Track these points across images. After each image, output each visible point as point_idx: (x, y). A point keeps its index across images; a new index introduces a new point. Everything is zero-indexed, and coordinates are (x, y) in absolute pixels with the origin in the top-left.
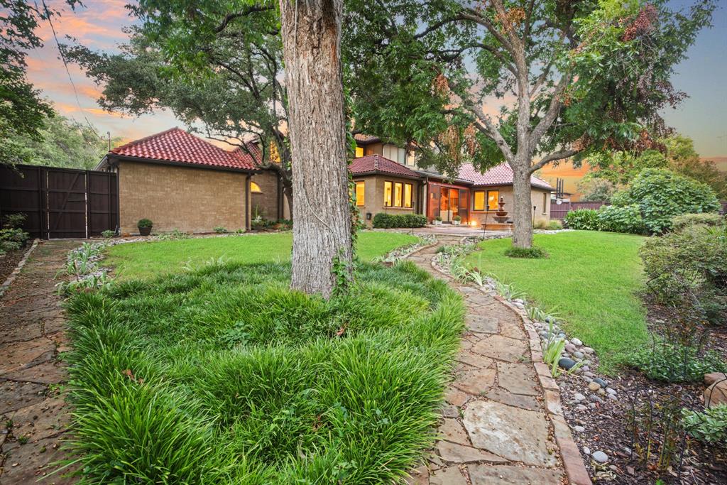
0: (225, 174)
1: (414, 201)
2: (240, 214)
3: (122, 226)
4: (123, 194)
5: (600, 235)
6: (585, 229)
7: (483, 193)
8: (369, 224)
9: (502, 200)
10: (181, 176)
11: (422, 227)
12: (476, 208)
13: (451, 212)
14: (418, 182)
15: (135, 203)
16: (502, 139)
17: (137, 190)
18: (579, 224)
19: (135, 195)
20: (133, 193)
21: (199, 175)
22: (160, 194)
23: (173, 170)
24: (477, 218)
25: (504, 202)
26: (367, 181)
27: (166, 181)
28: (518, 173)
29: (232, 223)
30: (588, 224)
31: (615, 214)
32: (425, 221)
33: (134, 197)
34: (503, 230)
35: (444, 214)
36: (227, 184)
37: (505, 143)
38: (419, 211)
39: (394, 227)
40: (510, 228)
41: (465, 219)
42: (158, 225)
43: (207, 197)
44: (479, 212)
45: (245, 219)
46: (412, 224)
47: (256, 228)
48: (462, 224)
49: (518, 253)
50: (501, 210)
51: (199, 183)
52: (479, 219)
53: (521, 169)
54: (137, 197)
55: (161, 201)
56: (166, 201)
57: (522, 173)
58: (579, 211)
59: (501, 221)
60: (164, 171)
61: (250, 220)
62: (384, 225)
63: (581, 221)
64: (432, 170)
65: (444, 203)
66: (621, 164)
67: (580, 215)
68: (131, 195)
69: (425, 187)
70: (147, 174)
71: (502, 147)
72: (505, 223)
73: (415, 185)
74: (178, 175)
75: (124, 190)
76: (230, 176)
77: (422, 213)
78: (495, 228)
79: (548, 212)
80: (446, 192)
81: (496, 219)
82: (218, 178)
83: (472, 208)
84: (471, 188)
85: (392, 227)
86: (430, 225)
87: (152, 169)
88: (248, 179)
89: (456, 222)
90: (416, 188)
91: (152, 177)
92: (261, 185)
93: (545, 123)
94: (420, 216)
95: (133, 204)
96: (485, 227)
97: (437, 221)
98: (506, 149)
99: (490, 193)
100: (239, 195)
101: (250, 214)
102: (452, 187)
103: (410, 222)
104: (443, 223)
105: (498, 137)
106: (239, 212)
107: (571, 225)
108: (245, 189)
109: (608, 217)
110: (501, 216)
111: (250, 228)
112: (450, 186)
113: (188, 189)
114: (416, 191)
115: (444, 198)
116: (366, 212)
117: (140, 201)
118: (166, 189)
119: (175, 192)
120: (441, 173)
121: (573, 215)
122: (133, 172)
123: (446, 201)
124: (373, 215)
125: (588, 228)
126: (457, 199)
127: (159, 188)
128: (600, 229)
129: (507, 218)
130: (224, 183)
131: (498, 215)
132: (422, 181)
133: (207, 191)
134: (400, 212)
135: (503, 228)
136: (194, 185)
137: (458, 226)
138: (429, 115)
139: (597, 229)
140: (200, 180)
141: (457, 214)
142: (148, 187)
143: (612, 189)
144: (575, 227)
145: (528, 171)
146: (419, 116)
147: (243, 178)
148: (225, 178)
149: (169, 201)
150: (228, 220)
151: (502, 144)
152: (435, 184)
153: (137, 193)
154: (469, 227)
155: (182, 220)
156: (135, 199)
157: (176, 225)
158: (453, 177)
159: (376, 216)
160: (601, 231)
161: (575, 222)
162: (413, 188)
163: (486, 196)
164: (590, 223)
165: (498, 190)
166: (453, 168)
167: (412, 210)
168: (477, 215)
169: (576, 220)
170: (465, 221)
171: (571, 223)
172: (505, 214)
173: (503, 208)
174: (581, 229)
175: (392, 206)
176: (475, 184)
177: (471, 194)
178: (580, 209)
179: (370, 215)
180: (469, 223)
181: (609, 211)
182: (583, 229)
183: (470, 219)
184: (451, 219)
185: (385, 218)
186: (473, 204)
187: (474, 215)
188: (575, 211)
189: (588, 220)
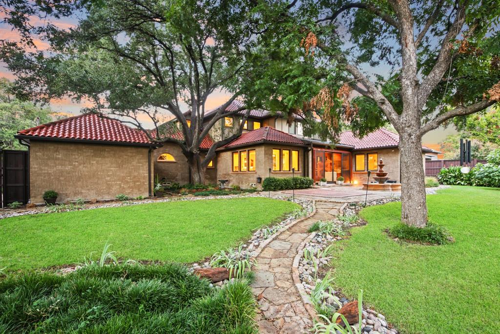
0: (129, 148)
1: (301, 165)
2: (144, 183)
3: (32, 197)
4: (33, 170)
5: (473, 189)
6: (459, 184)
7: (363, 156)
8: (260, 187)
9: (381, 162)
10: (88, 151)
11: (308, 188)
12: (358, 168)
13: (335, 173)
14: (304, 148)
15: (45, 177)
16: (383, 98)
17: (47, 165)
18: (452, 180)
19: (45, 170)
20: (43, 168)
21: (105, 150)
22: (68, 168)
23: (80, 146)
24: (359, 177)
25: (383, 164)
26: (257, 149)
27: (74, 157)
28: (406, 136)
29: (136, 191)
30: (462, 180)
31: (493, 172)
32: (311, 182)
33: (43, 172)
34: (384, 190)
35: (328, 176)
36: (131, 157)
37: (387, 102)
38: (305, 173)
39: (282, 189)
40: (390, 188)
41: (348, 178)
42: (66, 195)
43: (112, 169)
44: (360, 173)
45: (148, 186)
46: (298, 185)
47: (158, 195)
48: (345, 184)
49: (410, 235)
50: (381, 171)
51: (105, 157)
52: (361, 178)
53: (409, 130)
54: (46, 172)
55: (69, 173)
56: (74, 174)
57: (410, 135)
58: (452, 168)
59: (381, 181)
60: (72, 148)
61: (153, 187)
62: (273, 188)
63: (455, 177)
64: (316, 138)
65: (329, 165)
66: (487, 126)
67: (454, 171)
68: (42, 170)
69: (310, 153)
70: (56, 151)
71: (384, 107)
72: (386, 183)
73: (301, 151)
74: (84, 150)
75: (34, 166)
76: (134, 150)
77: (308, 176)
78: (375, 188)
80: (330, 156)
81: (376, 179)
82: (123, 152)
83: (354, 169)
84: (352, 152)
85: (280, 190)
86: (316, 186)
87: (61, 146)
88: (150, 152)
89: (339, 182)
90: (303, 154)
91: (60, 154)
92: (175, 155)
93: (434, 77)
94: (306, 178)
95: (42, 177)
96: (367, 187)
97: (322, 182)
98: (388, 107)
99: (369, 155)
100: (142, 166)
101: (152, 181)
102: (336, 151)
103: (296, 184)
104: (329, 182)
105: (378, 96)
106: (142, 180)
107: (445, 181)
108: (147, 160)
109: (486, 174)
110: (381, 177)
111: (153, 194)
112: (334, 151)
113: (95, 162)
114: (303, 157)
115: (329, 161)
116: (257, 176)
117: (49, 174)
118: (74, 163)
119: (82, 165)
120: (324, 140)
121: (447, 172)
122: (43, 150)
123: (331, 164)
124: (263, 179)
125: (462, 183)
126: (340, 162)
127: (67, 163)
128: (475, 184)
129: (387, 179)
130: (128, 156)
131: (377, 175)
132: (307, 148)
133: (112, 164)
134: (288, 175)
135: (384, 188)
136: (100, 159)
137: (341, 185)
138: (301, 79)
139: (471, 184)
140: (106, 154)
141: (341, 174)
142: (57, 162)
143: (483, 148)
144: (448, 182)
145: (418, 133)
146: (291, 82)
147: (146, 151)
148: (130, 151)
149: (77, 174)
150: (132, 188)
151: (383, 103)
152: (319, 150)
153: (46, 168)
154: (352, 185)
155: (89, 190)
156: (44, 173)
157: (84, 195)
158: (335, 143)
159: (265, 180)
160: (475, 186)
161: (448, 178)
162: (300, 154)
163: (366, 158)
164: (464, 179)
165: (377, 153)
166: (335, 135)
167: (299, 173)
168: (358, 175)
169: (450, 177)
170: (348, 180)
171: (445, 179)
172: (385, 175)
173: (383, 169)
174: (455, 185)
175: (280, 171)
176: (355, 148)
177: (353, 157)
178: (452, 166)
179: (260, 179)
180: (352, 182)
181: (487, 169)
182: (457, 185)
183: (353, 178)
184: (335, 179)
185: (273, 182)
186: (354, 166)
187: (356, 175)
188: (448, 169)
189: (462, 176)
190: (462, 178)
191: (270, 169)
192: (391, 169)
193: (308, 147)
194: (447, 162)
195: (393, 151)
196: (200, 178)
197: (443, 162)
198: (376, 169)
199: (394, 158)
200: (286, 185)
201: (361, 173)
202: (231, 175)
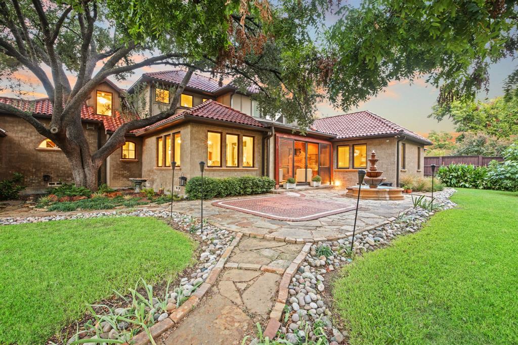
1: (258, 158)
6: (462, 186)
7: (347, 148)
8: (183, 193)
9: (373, 156)
11: (268, 192)
12: (340, 164)
13: (310, 171)
14: (262, 133)
18: (454, 181)
24: (341, 176)
25: (376, 158)
26: (183, 131)
30: (466, 181)
34: (378, 199)
35: (300, 175)
38: (264, 171)
39: (219, 195)
40: (387, 195)
41: (327, 178)
46: (249, 190)
48: (323, 186)
50: (373, 169)
52: (344, 178)
58: (454, 166)
59: (374, 184)
62: (200, 195)
63: (456, 178)
65: (304, 160)
67: (456, 170)
69: (272, 140)
72: (379, 187)
73: (259, 138)
77: (268, 175)
78: (365, 195)
79: (422, 169)
80: (303, 147)
83: (335, 166)
84: (333, 142)
86: (280, 190)
89: (315, 184)
90: (260, 141)
94: (265, 178)
97: (289, 184)
99: (356, 147)
102: (310, 140)
103: (246, 188)
104: (300, 184)
112: (307, 140)
114: (260, 146)
115: (303, 155)
116: (180, 175)
121: (447, 171)
124: (189, 180)
125: (467, 185)
126: (317, 156)
128: (482, 187)
129: (381, 180)
132: (266, 133)
135: (377, 195)
137: (317, 188)
139: (476, 187)
141: (318, 173)
144: (449, 184)
152: (285, 136)
159: (193, 181)
160: (482, 189)
161: (448, 179)
162: (255, 142)
163: (352, 151)
164: (469, 179)
165: (366, 144)
166: (306, 113)
167: (255, 170)
168: (341, 173)
169: (451, 177)
170: (327, 180)
171: (444, 180)
172: (378, 174)
173: (375, 166)
174: (457, 187)
175: (221, 166)
176: (337, 137)
177: (334, 150)
178: (454, 164)
179: (184, 179)
180: (332, 183)
181: (509, 168)
182: (459, 187)
183: (334, 178)
184: (309, 179)
185: (200, 185)
186: (336, 161)
187: (337, 173)
188: (448, 167)
189: (466, 176)
190: (466, 178)
191: (202, 164)
192: (385, 166)
193: (268, 132)
194: (446, 159)
195: (388, 141)
196: (85, 176)
197: (441, 158)
198: (364, 165)
199: (390, 151)
200: (227, 189)
201: (344, 171)
202: (155, 173)
